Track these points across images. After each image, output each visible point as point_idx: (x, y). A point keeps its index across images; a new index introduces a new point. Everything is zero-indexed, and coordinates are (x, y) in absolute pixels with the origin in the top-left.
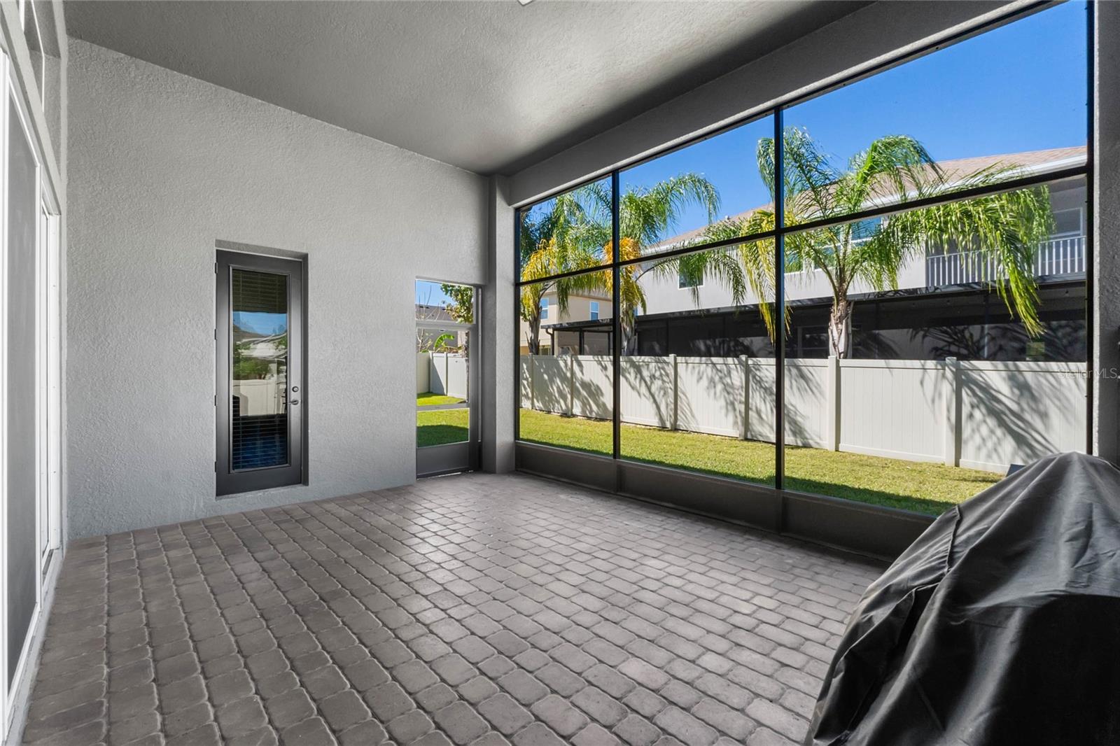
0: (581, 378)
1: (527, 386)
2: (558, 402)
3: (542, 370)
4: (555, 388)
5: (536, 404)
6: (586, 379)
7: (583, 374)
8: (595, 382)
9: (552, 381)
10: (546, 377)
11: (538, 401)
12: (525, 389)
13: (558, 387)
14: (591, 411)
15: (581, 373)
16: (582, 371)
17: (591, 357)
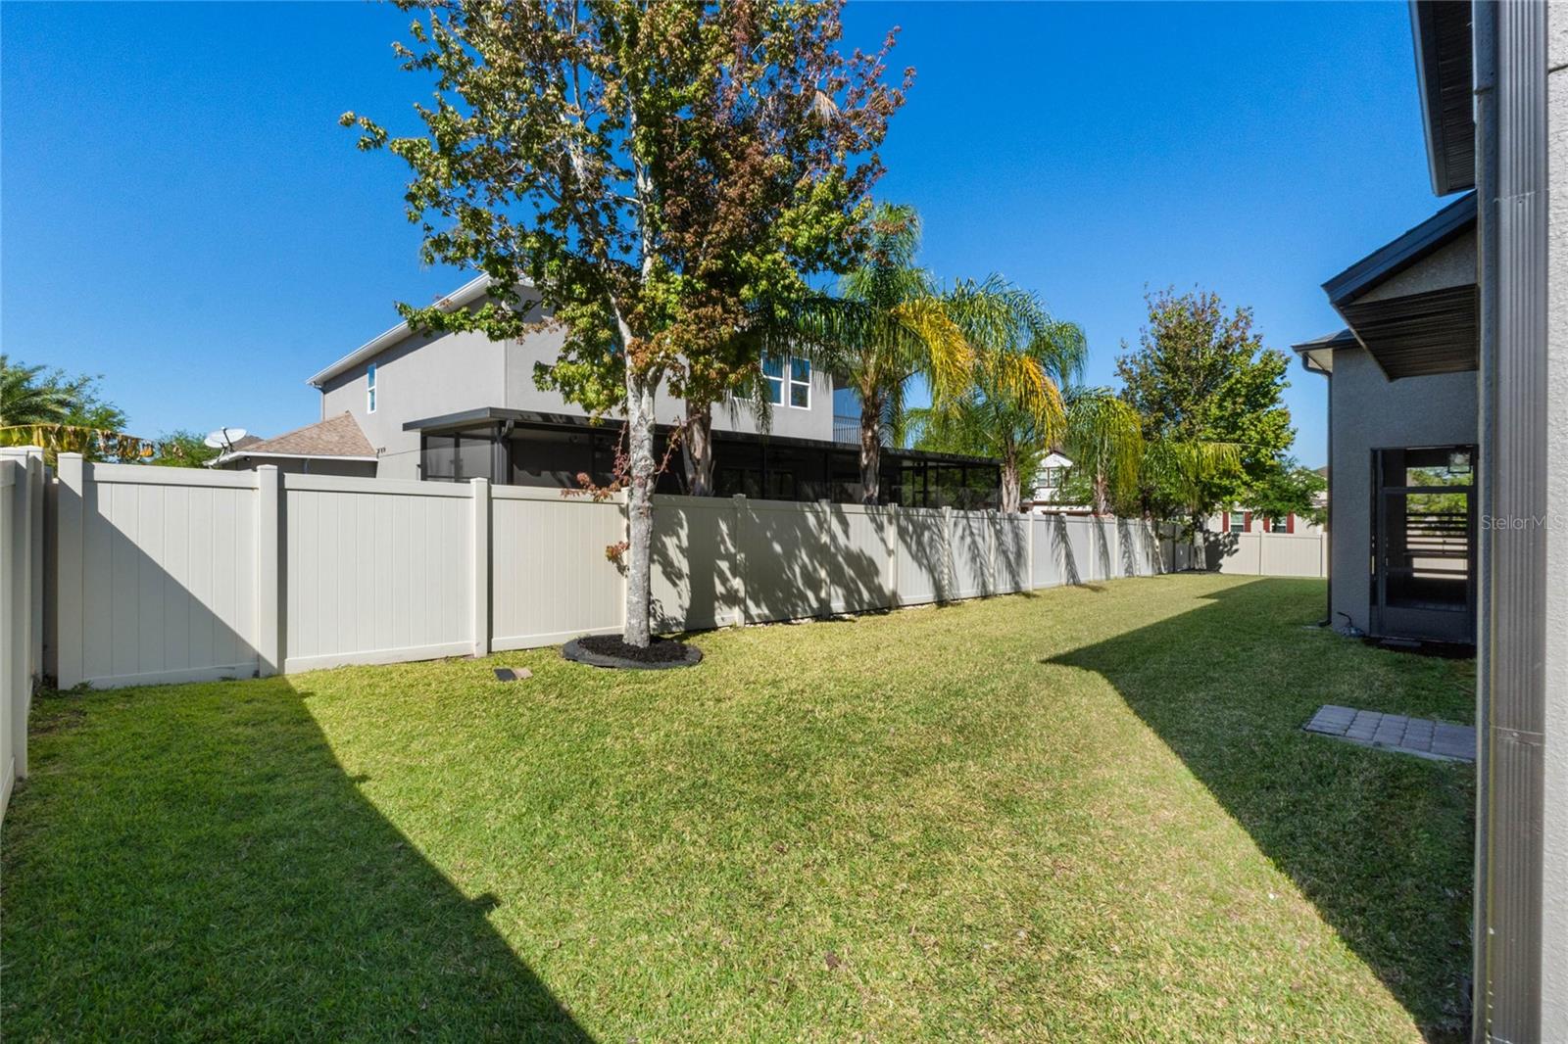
0: (846, 547)
1: (728, 574)
2: (805, 599)
3: (769, 534)
4: (797, 570)
5: (754, 610)
6: (854, 547)
7: (848, 537)
8: (868, 552)
9: (790, 556)
10: (778, 548)
11: (758, 605)
12: (724, 581)
13: (804, 568)
14: (861, 601)
15: (844, 537)
16: (846, 533)
17: (861, 508)
